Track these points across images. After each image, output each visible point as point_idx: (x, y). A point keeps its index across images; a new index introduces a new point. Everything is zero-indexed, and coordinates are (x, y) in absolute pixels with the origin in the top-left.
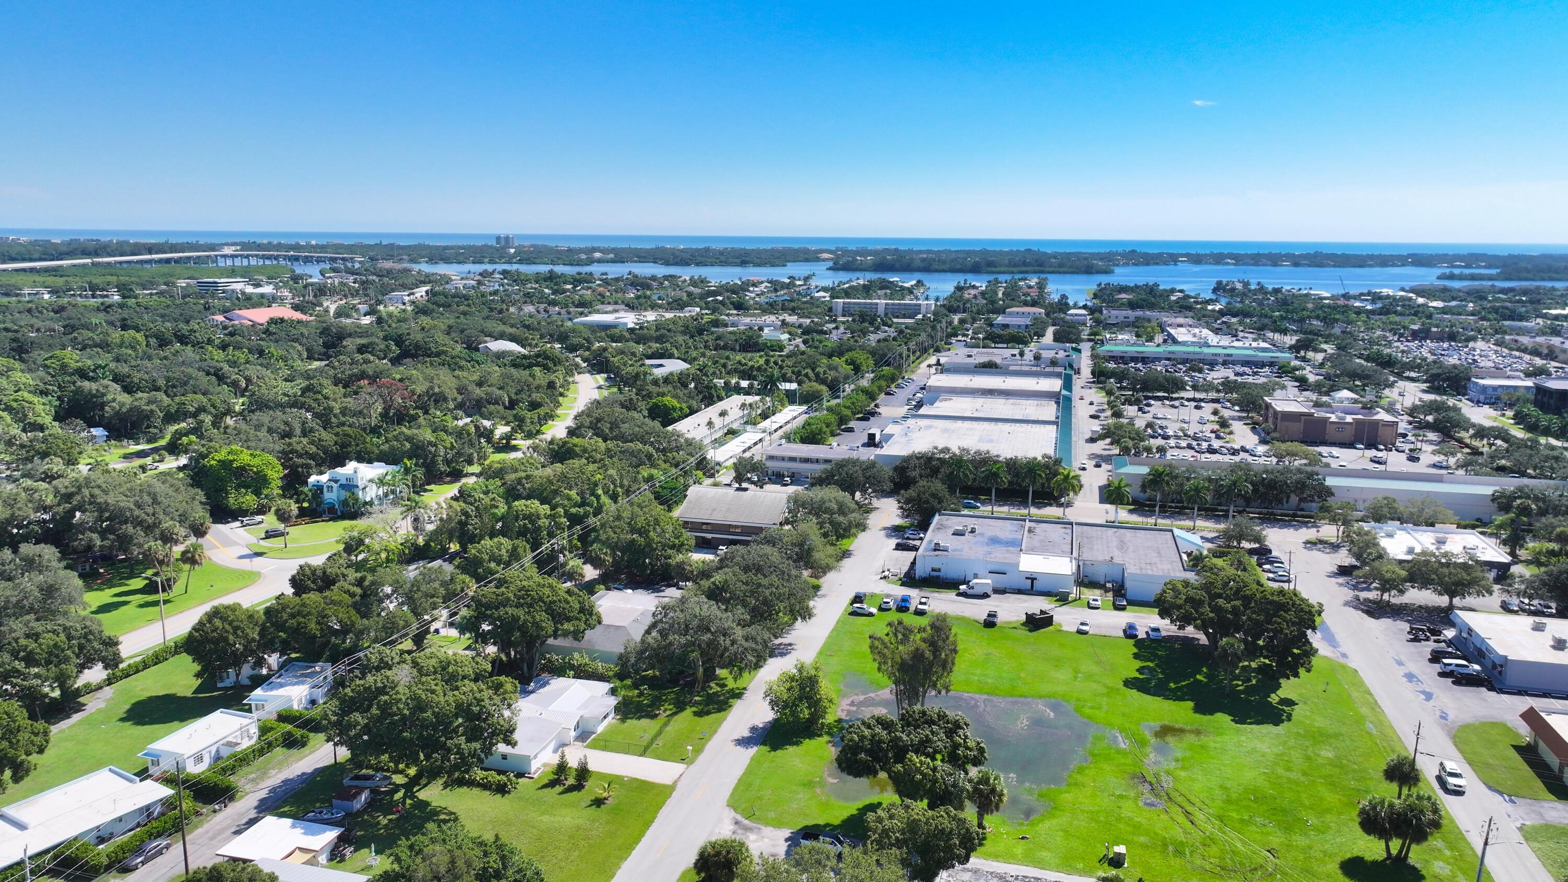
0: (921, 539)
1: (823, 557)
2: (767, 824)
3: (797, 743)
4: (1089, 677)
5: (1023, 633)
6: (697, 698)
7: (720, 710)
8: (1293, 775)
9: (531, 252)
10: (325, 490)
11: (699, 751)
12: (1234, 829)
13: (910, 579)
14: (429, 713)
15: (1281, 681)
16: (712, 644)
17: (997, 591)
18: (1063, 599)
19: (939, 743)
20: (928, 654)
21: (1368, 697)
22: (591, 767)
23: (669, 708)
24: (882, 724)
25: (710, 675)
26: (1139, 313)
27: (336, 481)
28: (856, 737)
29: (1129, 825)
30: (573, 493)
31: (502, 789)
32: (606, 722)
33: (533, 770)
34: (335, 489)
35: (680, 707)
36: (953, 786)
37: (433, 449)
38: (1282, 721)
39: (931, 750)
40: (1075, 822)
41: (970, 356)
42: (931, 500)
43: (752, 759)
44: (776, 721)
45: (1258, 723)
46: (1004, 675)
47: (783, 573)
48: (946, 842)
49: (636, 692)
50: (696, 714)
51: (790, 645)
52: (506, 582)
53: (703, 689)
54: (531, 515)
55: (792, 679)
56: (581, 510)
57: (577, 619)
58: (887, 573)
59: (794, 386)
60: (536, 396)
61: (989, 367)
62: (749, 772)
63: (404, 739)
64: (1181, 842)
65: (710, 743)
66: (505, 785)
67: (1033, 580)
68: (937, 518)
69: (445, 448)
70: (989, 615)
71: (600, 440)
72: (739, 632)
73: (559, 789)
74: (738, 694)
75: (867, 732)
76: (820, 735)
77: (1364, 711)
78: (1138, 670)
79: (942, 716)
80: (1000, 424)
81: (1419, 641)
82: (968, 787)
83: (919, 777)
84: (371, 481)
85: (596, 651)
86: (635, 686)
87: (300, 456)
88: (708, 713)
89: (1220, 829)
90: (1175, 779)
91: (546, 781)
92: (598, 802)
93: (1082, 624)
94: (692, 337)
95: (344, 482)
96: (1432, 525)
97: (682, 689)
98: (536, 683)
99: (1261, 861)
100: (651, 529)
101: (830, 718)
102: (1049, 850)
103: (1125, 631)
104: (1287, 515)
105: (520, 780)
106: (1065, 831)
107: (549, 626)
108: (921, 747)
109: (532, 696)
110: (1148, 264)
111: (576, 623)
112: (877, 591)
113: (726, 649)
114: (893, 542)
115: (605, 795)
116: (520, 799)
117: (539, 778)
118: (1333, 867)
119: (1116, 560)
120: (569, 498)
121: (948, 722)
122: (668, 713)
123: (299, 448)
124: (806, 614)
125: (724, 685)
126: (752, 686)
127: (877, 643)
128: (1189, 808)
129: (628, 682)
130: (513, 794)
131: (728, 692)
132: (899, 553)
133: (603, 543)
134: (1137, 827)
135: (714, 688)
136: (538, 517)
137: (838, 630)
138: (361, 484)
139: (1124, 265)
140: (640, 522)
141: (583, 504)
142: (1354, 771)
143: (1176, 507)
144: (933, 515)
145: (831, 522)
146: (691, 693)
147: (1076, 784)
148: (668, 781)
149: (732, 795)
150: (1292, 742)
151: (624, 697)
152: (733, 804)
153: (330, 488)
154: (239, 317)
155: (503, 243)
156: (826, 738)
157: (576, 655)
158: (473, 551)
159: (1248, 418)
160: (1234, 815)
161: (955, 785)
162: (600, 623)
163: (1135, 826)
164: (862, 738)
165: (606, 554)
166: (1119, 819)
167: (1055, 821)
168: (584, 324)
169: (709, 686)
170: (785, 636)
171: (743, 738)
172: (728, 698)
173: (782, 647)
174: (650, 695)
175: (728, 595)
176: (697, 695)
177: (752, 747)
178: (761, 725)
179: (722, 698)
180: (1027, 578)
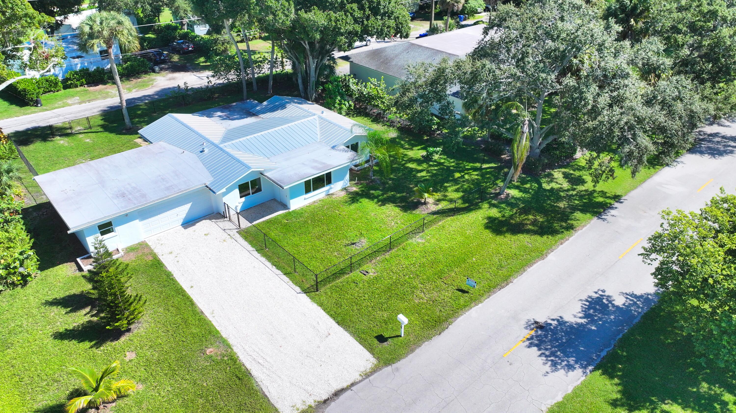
6: (513, 192)
7: (543, 230)
23: (452, 196)
35: (472, 200)
50: (492, 223)
53: (536, 176)
74: (598, 206)
122: (443, 205)
125: (578, 181)
131: (581, 195)
135: (558, 180)
169: (550, 175)
170: (727, 123)
171: (561, 322)
172: (574, 209)
173: (717, 139)
174: (440, 164)
175: (640, 25)
176: (517, 187)
177: (570, 367)
178: (620, 301)
179: (562, 205)
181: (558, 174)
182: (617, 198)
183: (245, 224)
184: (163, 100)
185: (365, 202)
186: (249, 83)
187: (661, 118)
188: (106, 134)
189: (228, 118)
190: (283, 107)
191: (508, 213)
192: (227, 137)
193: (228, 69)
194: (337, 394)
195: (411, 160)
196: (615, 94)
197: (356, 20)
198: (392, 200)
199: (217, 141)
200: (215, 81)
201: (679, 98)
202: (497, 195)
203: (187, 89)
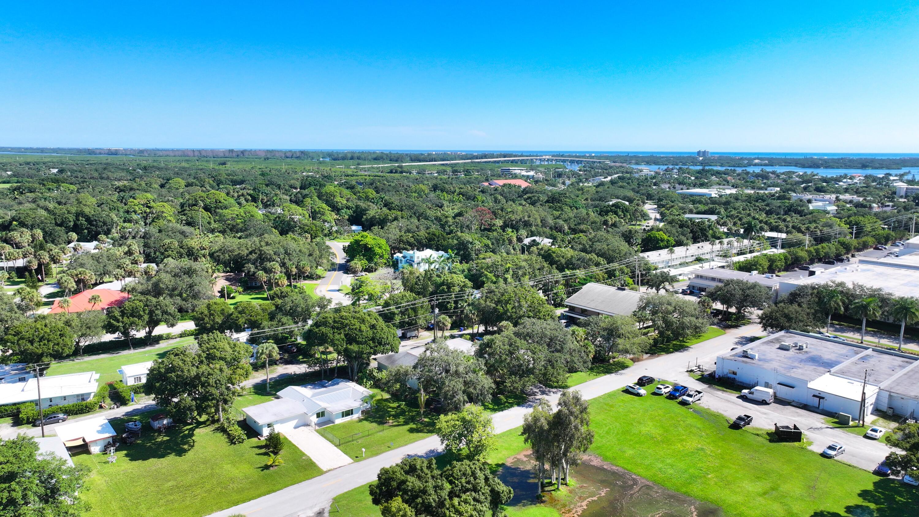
5: (762, 441)
6: (426, 420)
7: (430, 432)
11: (376, 454)
13: (711, 376)
17: (777, 401)
18: (843, 422)
23: (401, 420)
27: (405, 258)
31: (232, 440)
32: (348, 418)
33: (264, 435)
35: (407, 422)
49: (397, 405)
50: (410, 429)
58: (697, 368)
59: (783, 235)
65: (390, 452)
66: (235, 438)
67: (820, 398)
70: (739, 418)
73: (262, 451)
84: (423, 260)
88: (419, 431)
92: (267, 467)
95: (409, 258)
116: (237, 451)
122: (396, 424)
138: (416, 261)
146: (427, 415)
148: (327, 468)
149: (348, 492)
152: (338, 498)
153: (401, 261)
168: (682, 194)
174: (402, 409)
176: (428, 418)
180: (814, 396)
183: (317, 428)
184: (282, 380)
185: (365, 422)
186: (325, 371)
188: (257, 396)
189: (314, 388)
190: (338, 384)
191: (419, 426)
192: (313, 396)
193: (315, 364)
194: (341, 467)
195: (390, 408)
197: (371, 348)
198: (375, 422)
199: (309, 397)
200: (308, 370)
202: (419, 421)
203: (295, 374)
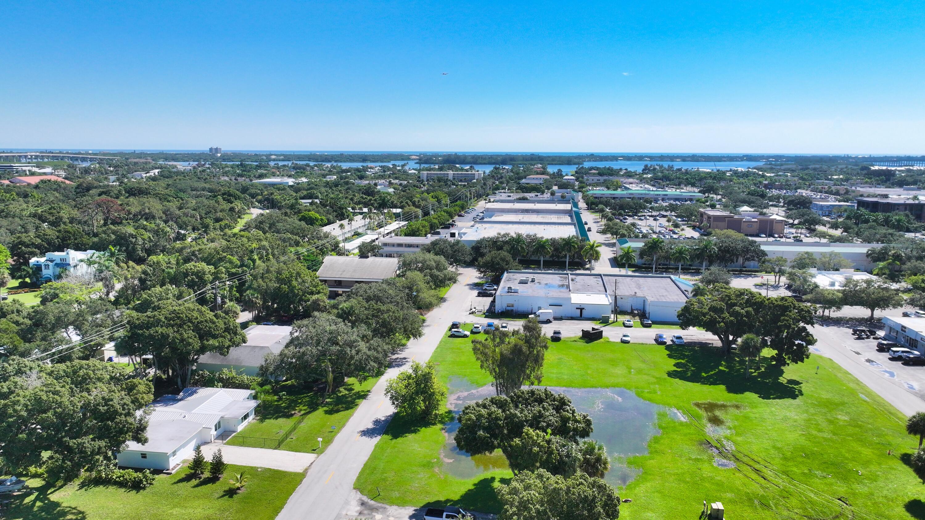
0: (495, 290)
1: (427, 297)
2: (392, 504)
3: (415, 432)
4: (640, 371)
5: (582, 344)
6: (328, 400)
7: (347, 409)
8: (826, 435)
9: (231, 156)
10: (43, 267)
11: (328, 442)
12: (800, 482)
13: (491, 313)
14: (50, 414)
15: (782, 368)
16: (341, 355)
17: (556, 319)
18: (605, 321)
19: (551, 418)
20: (525, 349)
21: (850, 376)
22: (226, 460)
23: (304, 408)
24: (496, 404)
25: (339, 382)
26: (605, 177)
27: (52, 261)
28: (473, 417)
29: (713, 484)
30: (235, 259)
31: (137, 486)
32: (246, 423)
33: (171, 467)
34: (51, 267)
35: (313, 407)
36: (566, 456)
37: (134, 240)
38: (797, 396)
39: (545, 424)
40: (667, 484)
41: (509, 196)
42: (501, 262)
43: (376, 446)
44: (396, 415)
45: (780, 398)
46: (576, 372)
47: (398, 303)
48: (589, 511)
49: (276, 398)
50: (327, 412)
51: (405, 358)
52: (159, 308)
53: (334, 392)
54: (198, 272)
55: (409, 377)
56: (240, 270)
57: (222, 336)
58: (474, 310)
59: (399, 210)
60: (219, 215)
61: (523, 200)
62: (373, 457)
63: (20, 440)
64: (763, 496)
65: (339, 435)
66: (141, 481)
67: (581, 309)
68: (505, 274)
69: (144, 239)
70: (555, 333)
71: (261, 232)
72: (363, 346)
73: (194, 482)
74: (363, 396)
75: (484, 412)
76: (434, 424)
77: (852, 385)
78: (674, 365)
79: (548, 395)
80: (537, 226)
81: (863, 339)
82: (580, 456)
83: (536, 449)
84: (81, 261)
85: (243, 367)
86: (275, 392)
87: (27, 246)
88: (338, 411)
89: (790, 483)
90: (735, 443)
91: (183, 476)
92: (231, 493)
93: (624, 336)
94: (331, 188)
95: (59, 261)
96: (837, 270)
97: (316, 394)
98: (185, 393)
99: (838, 509)
100: (294, 278)
101: (442, 409)
102: (653, 511)
103: (656, 340)
104: (736, 271)
105: (156, 476)
106: (659, 492)
107: (196, 344)
108: (535, 423)
109: (180, 403)
110: (601, 161)
111: (220, 339)
112: (468, 321)
113: (352, 357)
114: (476, 292)
115: (238, 485)
116: (155, 494)
117: (177, 473)
118: (901, 511)
119: (638, 295)
120: (231, 262)
121: (554, 400)
122: (302, 412)
123: (26, 240)
124: (417, 334)
125: (351, 390)
126: (374, 390)
127: (478, 346)
128: (757, 466)
129: (268, 387)
130: (148, 490)
131: (354, 394)
132: (480, 298)
133: (255, 290)
134: (720, 485)
135: (343, 391)
136: (204, 274)
137: (441, 346)
138: (72, 263)
139: (588, 161)
140: (285, 274)
141: (242, 265)
142: (871, 429)
143: (663, 268)
144: (502, 273)
145: (431, 276)
146: (323, 396)
147: (656, 452)
148: (300, 470)
149: (358, 479)
150: (812, 410)
151: (264, 401)
152: (359, 486)
153: (47, 266)
154: (21, 181)
155: (214, 152)
156: (439, 426)
157: (225, 370)
158: (144, 296)
159: (688, 224)
160: (795, 469)
161: (568, 456)
162: (244, 342)
163: (718, 485)
164: (480, 416)
165: (257, 298)
166: (702, 479)
167: (649, 484)
168: (260, 183)
169: (339, 391)
170: (401, 353)
171: (368, 429)
172: (355, 399)
173: (398, 360)
174: (287, 399)
175: (354, 318)
176: (328, 398)
177: (376, 437)
178: (383, 419)
179: (350, 399)
180: (577, 308)
181: (341, 389)
182: (369, 391)
185: (267, 421)
187: (375, 354)
191: (331, 407)
194: (312, 464)
196: (357, 349)
198: (280, 417)
201: (378, 346)
202: (322, 403)
